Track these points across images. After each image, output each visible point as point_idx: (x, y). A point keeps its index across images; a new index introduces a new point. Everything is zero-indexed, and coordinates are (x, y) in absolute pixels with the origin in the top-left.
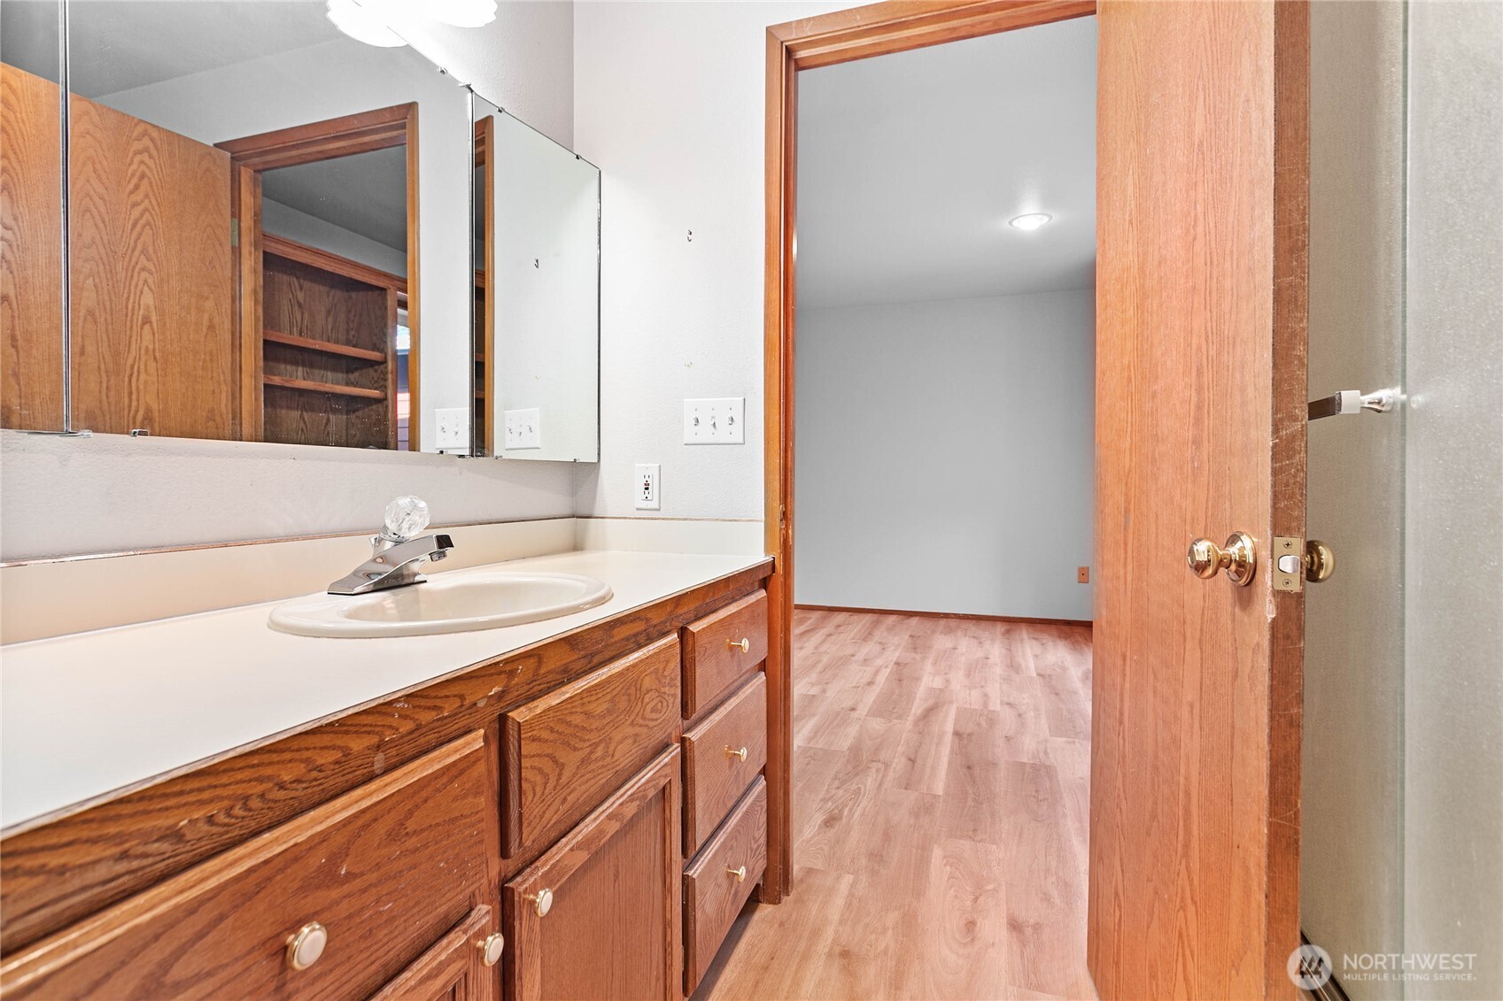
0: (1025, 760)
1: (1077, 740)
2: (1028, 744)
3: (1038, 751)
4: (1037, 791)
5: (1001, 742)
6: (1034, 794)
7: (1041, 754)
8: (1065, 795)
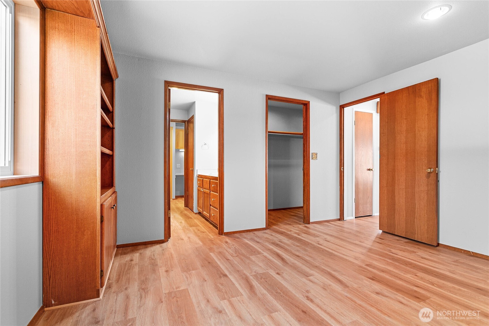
0: (193, 272)
1: (175, 290)
2: (196, 281)
3: (190, 277)
4: (185, 261)
5: (206, 278)
6: (186, 260)
7: (188, 276)
8: (177, 263)
